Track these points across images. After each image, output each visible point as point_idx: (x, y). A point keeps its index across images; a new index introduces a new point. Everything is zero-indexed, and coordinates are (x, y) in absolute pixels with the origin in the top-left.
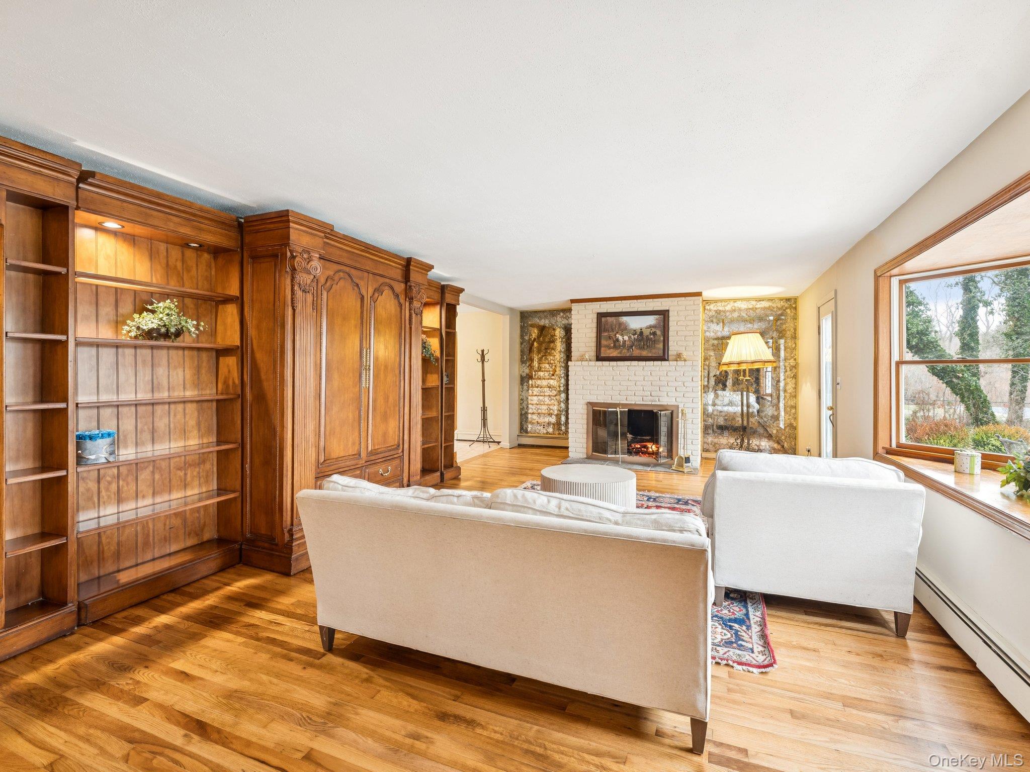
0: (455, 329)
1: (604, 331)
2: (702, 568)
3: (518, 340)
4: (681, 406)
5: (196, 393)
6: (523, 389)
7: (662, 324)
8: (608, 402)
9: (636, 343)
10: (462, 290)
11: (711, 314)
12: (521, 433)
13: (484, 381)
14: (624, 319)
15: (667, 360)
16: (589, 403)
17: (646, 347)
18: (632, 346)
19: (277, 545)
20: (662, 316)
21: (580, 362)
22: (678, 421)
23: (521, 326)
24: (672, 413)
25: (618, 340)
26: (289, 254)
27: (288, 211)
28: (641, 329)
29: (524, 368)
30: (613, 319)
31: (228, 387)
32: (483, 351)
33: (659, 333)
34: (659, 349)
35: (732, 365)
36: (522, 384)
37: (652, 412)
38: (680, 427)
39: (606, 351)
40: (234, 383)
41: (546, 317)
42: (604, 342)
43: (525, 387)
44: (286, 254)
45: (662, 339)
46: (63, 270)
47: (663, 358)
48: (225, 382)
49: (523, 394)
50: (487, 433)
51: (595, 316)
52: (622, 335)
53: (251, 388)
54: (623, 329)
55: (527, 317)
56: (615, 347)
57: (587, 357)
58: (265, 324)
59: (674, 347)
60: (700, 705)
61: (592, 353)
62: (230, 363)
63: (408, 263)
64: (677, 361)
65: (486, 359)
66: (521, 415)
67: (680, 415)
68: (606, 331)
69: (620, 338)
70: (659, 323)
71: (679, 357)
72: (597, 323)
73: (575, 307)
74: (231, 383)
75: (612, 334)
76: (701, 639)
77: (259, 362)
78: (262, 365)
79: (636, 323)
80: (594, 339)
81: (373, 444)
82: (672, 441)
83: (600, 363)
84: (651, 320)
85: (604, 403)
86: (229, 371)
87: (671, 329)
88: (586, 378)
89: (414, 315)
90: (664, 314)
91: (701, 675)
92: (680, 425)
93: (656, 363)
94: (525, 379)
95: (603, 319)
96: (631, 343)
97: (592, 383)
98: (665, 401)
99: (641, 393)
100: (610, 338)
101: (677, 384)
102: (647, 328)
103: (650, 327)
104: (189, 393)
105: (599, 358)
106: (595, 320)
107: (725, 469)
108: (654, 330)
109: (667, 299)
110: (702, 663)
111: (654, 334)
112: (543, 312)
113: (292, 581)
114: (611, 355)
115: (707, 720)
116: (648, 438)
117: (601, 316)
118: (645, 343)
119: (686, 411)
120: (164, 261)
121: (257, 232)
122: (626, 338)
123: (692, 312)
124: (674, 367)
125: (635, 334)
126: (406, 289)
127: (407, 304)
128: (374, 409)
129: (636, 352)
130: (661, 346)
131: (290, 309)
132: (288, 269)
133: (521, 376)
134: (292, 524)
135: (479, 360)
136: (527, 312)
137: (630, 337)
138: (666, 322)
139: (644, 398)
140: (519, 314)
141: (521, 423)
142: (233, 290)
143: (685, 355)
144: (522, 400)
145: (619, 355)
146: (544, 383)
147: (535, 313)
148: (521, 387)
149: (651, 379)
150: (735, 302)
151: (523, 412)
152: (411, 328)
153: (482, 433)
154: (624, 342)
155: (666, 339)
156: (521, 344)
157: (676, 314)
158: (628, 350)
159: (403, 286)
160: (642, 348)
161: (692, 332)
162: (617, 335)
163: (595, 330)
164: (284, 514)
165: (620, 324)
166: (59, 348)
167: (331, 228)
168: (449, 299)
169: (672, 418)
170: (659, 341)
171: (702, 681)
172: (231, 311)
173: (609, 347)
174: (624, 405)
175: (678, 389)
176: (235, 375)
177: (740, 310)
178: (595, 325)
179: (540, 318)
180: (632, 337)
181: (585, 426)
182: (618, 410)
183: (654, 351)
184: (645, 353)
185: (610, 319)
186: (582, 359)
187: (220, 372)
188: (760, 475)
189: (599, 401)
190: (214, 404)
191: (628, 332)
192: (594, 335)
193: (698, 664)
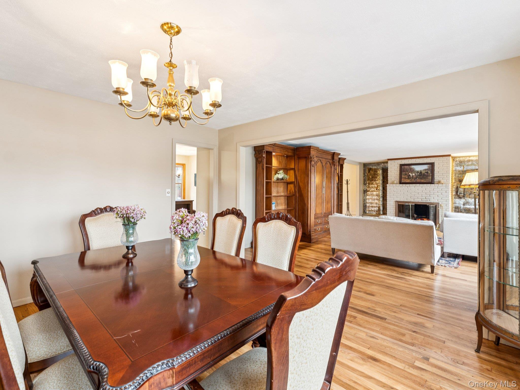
0: (343, 173)
1: (403, 172)
2: (432, 230)
3: (362, 175)
4: (440, 203)
5: (284, 194)
6: (364, 195)
7: (431, 168)
8: (405, 201)
9: (418, 177)
10: (345, 159)
11: (457, 163)
12: (364, 213)
13: (348, 192)
14: (413, 167)
15: (434, 184)
16: (397, 201)
17: (423, 178)
18: (417, 178)
19: (306, 235)
20: (431, 165)
21: (392, 184)
22: (439, 209)
23: (364, 169)
24: (436, 206)
25: (410, 175)
26: (310, 157)
27: (311, 146)
28: (421, 171)
29: (365, 187)
30: (407, 166)
31: (291, 192)
32: (347, 180)
33: (429, 172)
34: (429, 179)
35: (466, 186)
36: (364, 193)
37: (426, 205)
38: (440, 212)
39: (404, 180)
40: (293, 191)
41: (375, 166)
42: (403, 176)
43: (366, 195)
44: (309, 157)
45: (431, 175)
46: (271, 166)
47: (432, 182)
48: (290, 191)
49: (365, 198)
50: (349, 213)
51: (399, 165)
52: (412, 173)
53: (298, 193)
54: (412, 171)
55: (366, 166)
56: (408, 178)
57: (395, 182)
58: (302, 176)
59: (437, 178)
60: (433, 262)
61: (398, 181)
62: (291, 187)
63: (334, 155)
64: (438, 184)
65: (349, 183)
66: (364, 206)
67: (440, 207)
68: (404, 171)
69: (411, 174)
70: (429, 168)
71: (439, 182)
72: (400, 168)
73: (389, 162)
74: (292, 191)
75: (407, 173)
76: (433, 247)
77: (300, 186)
78: (301, 187)
79: (418, 168)
80: (399, 175)
81: (325, 211)
82: (436, 217)
83: (401, 185)
84: (426, 167)
85: (403, 201)
86: (291, 188)
87: (435, 170)
88: (395, 191)
89: (335, 170)
90: (432, 164)
91: (433, 255)
92: (440, 211)
93: (428, 185)
94: (365, 192)
95: (403, 167)
96: (416, 177)
97: (398, 193)
98: (432, 201)
99: (421, 197)
100: (406, 174)
101: (438, 194)
102: (424, 170)
103: (425, 170)
104: (282, 194)
105: (401, 183)
106: (399, 167)
107: (447, 217)
108: (427, 171)
109: (433, 158)
110: (433, 252)
111: (427, 173)
112: (374, 163)
113: (312, 244)
114: (407, 182)
115: (435, 266)
116: (424, 217)
117: (401, 165)
118: (423, 176)
119: (442, 205)
120: (279, 160)
121: (300, 151)
122: (414, 174)
123: (446, 163)
124: (437, 187)
125: (418, 173)
126: (333, 162)
127: (333, 167)
128: (325, 200)
129: (418, 180)
130: (431, 178)
131: (310, 171)
132: (310, 161)
133: (364, 190)
134: (310, 230)
135: (346, 184)
136: (366, 164)
137: (415, 174)
138: (433, 167)
139: (422, 199)
140: (363, 165)
141: (364, 209)
142: (293, 166)
143: (442, 182)
144: (364, 200)
145: (410, 182)
146: (375, 193)
147: (370, 164)
148: (363, 194)
149: (426, 191)
150: (469, 157)
151: (365, 205)
152: (334, 174)
153: (347, 213)
154: (413, 176)
155: (433, 174)
156: (364, 177)
157: (438, 164)
158: (415, 179)
159: (332, 161)
160: (422, 179)
161: (446, 172)
162: (409, 173)
163: (399, 171)
164: (308, 227)
165: (411, 169)
166: (269, 183)
167: (318, 148)
168: (341, 163)
169: (436, 208)
170: (429, 176)
171: (433, 257)
172: (292, 172)
173: (406, 178)
174: (413, 202)
175: (439, 196)
176: (293, 189)
177: (472, 160)
178: (399, 169)
179: (373, 166)
180: (417, 174)
181: (395, 211)
182: (410, 204)
183: (427, 180)
184: (422, 181)
185: (406, 167)
186: (393, 183)
187: (288, 188)
188: (458, 219)
189: (401, 201)
190: (287, 197)
191: (414, 172)
192: (398, 173)
193: (432, 252)
